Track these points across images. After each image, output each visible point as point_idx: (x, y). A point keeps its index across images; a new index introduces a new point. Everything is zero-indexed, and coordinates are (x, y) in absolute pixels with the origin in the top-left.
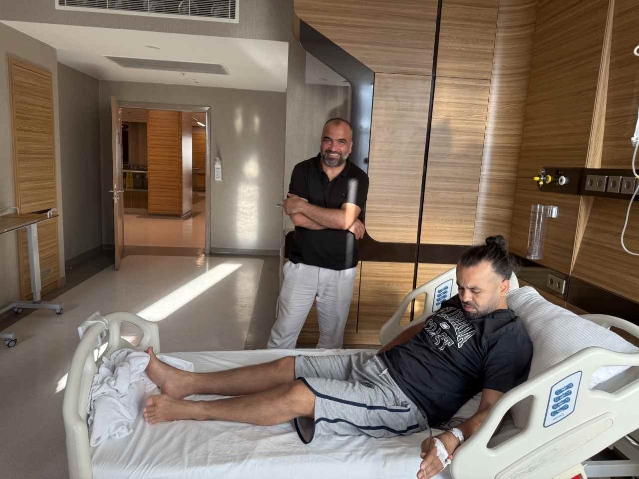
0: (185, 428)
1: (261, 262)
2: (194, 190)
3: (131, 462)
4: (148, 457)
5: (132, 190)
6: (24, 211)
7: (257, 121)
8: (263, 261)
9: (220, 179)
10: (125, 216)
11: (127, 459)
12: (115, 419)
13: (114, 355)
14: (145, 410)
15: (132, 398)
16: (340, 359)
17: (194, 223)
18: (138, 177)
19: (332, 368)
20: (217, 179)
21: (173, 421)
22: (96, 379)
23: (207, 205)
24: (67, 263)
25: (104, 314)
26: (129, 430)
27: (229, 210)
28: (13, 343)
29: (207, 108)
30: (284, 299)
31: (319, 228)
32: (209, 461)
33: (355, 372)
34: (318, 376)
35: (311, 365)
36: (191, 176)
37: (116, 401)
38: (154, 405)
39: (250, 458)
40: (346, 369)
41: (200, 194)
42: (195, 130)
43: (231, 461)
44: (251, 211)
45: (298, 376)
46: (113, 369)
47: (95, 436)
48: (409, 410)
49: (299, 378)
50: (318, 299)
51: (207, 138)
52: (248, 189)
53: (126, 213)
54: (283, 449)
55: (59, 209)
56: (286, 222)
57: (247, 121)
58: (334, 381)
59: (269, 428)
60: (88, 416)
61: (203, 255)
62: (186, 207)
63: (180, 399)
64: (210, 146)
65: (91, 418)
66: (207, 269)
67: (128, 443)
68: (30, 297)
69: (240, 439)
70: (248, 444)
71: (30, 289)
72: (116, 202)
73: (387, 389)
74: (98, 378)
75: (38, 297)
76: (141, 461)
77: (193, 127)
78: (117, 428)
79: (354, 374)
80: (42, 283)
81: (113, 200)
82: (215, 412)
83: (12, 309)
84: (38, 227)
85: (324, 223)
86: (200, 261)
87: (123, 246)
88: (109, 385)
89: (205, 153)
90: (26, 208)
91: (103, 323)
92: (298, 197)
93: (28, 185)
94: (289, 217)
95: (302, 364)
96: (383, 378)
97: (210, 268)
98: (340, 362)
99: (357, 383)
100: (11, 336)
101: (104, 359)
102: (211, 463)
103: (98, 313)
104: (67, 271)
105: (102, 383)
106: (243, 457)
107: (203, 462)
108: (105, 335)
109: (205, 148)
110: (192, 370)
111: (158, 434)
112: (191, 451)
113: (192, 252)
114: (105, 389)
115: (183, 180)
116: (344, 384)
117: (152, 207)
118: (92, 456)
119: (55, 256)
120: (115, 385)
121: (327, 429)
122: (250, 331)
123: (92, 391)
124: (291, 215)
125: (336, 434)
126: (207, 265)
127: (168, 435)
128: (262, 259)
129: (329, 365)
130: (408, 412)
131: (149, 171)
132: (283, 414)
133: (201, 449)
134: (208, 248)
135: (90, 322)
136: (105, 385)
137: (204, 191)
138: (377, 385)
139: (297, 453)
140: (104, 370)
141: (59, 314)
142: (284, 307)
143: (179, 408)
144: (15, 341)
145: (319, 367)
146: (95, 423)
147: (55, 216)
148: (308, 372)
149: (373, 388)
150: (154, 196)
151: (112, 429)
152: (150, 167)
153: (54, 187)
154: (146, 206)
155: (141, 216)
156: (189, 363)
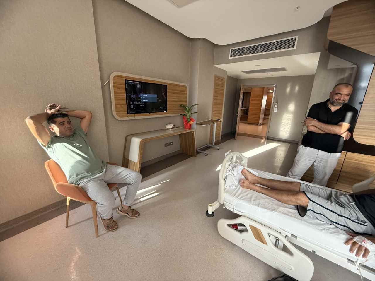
0: (253, 193)
1: (289, 145)
2: (264, 116)
3: (235, 196)
4: (240, 196)
5: (243, 115)
6: (213, 120)
7: (297, 88)
8: (290, 145)
9: (276, 112)
10: (240, 123)
11: (234, 195)
12: (232, 182)
13: (233, 164)
14: (241, 183)
15: (238, 178)
16: (325, 191)
17: (262, 127)
18: (245, 110)
19: (320, 192)
20: (274, 111)
21: (249, 189)
22: (228, 169)
23: (269, 121)
24: (222, 136)
25: (232, 151)
26: (235, 187)
27: (278, 124)
28: (207, 155)
29: (275, 85)
30: (297, 160)
31: (323, 133)
32: (260, 206)
33: (334, 198)
34: (312, 193)
35: (309, 189)
36: (264, 110)
37: (233, 177)
38: (244, 182)
39: (275, 211)
40: (328, 195)
41: (267, 117)
42: (268, 93)
43: (268, 209)
44: (287, 124)
45: (302, 190)
46: (233, 168)
47: (226, 185)
48: (366, 225)
49: (302, 191)
50: (315, 163)
51: (273, 96)
52: (288, 115)
53: (240, 122)
54: (290, 214)
55: (222, 120)
56: (304, 130)
57: (292, 89)
58: (320, 198)
59: (285, 204)
60: (225, 179)
61: (264, 139)
62: (261, 121)
63: (253, 183)
64: (274, 99)
65: (226, 179)
66: (265, 144)
67: (234, 191)
68: (212, 144)
69: (272, 204)
70: (276, 207)
71: (212, 141)
72: (238, 118)
73: (352, 211)
74: (229, 169)
75: (214, 144)
76: (238, 197)
77: (268, 92)
78: (232, 185)
79: (332, 199)
80: (215, 140)
81: (237, 118)
82: (264, 191)
83: (207, 146)
84: (216, 124)
85: (326, 131)
86: (263, 141)
87: (238, 133)
88: (231, 172)
89: (271, 102)
90: (214, 119)
91: (232, 154)
92: (313, 119)
93: (215, 112)
94: (306, 127)
95: (304, 186)
96: (351, 206)
97: (267, 144)
98: (325, 192)
99: (334, 203)
100: (207, 153)
101: (231, 164)
102: (260, 207)
103: (231, 151)
104: (222, 138)
105: (230, 171)
106: (273, 210)
107: (258, 205)
108: (232, 157)
109: (272, 100)
110: (257, 175)
111: (244, 191)
112: (254, 200)
113: (261, 137)
114: (230, 173)
115: (261, 112)
116: (326, 201)
117: (249, 121)
118: (225, 190)
119: (219, 133)
120: (233, 172)
121: (313, 215)
122: (280, 169)
123: (226, 172)
124: (307, 126)
125: (317, 219)
126: (266, 142)
127: (247, 193)
128: (289, 143)
129: (318, 191)
130: (366, 226)
131: (250, 109)
132: (292, 201)
133: (258, 201)
134: (267, 136)
135: (228, 153)
136: (230, 172)
137: (269, 116)
138: (346, 207)
139: (296, 218)
140: (230, 167)
141: (218, 149)
142: (296, 163)
143: (251, 186)
144: (207, 154)
145: (313, 190)
146: (227, 181)
147: (221, 121)
148: (306, 190)
149: (344, 208)
150: (250, 117)
151: (231, 185)
152: (250, 107)
153: (221, 113)
154: (247, 120)
155: (245, 123)
156: (257, 173)
